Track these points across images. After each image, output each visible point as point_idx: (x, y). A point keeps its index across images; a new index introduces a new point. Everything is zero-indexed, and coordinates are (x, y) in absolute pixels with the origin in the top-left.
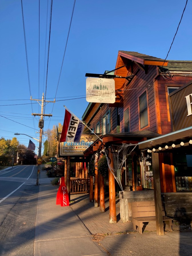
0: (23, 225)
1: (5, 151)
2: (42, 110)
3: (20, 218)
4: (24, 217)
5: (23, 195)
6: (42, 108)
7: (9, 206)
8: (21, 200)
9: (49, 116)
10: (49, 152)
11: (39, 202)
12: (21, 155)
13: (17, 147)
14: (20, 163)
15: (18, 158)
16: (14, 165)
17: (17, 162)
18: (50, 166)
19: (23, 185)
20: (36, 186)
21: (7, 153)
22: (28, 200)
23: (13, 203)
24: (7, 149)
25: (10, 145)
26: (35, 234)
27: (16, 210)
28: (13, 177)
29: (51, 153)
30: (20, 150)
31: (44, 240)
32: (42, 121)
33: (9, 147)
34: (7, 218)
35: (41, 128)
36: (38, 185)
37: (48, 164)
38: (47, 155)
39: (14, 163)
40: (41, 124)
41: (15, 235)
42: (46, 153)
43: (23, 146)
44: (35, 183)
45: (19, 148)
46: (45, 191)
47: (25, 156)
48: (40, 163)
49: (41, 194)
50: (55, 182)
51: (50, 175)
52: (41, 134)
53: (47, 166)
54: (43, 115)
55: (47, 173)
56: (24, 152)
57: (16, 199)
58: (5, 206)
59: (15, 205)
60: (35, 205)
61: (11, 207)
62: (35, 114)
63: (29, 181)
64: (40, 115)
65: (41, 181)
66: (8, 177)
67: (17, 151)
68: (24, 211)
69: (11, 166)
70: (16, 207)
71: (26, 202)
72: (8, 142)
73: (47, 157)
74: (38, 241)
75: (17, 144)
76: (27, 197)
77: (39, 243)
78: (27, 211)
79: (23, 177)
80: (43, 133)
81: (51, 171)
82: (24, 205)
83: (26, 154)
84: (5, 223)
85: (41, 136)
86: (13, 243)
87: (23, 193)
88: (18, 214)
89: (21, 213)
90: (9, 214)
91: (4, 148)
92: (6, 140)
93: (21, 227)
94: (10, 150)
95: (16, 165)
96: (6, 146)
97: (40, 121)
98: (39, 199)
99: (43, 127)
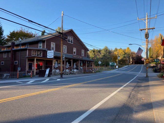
0: (143, 99)
1: (123, 56)
2: (147, 26)
3: (139, 96)
4: (142, 95)
5: (138, 82)
6: (147, 24)
7: (132, 88)
8: (138, 85)
9: (152, 29)
10: (153, 55)
11: (151, 88)
12: (133, 58)
13: (130, 53)
14: (133, 63)
15: (131, 60)
16: (129, 65)
17: (131, 62)
18: (155, 65)
19: (137, 76)
20: (146, 77)
21: (124, 57)
22: (143, 85)
23: (134, 86)
24: (124, 55)
25: (126, 52)
26: (152, 106)
27: (136, 91)
28: (130, 71)
29: (154, 56)
30: (132, 55)
31: (160, 111)
32: (147, 33)
33: (125, 54)
34: (132, 94)
35: (147, 38)
36: (148, 77)
37: (153, 64)
38: (151, 57)
39: (129, 63)
40: (147, 36)
41: (139, 105)
42: (150, 56)
43: (134, 52)
44: (145, 76)
45: (131, 54)
46: (153, 81)
47: (135, 59)
48: (148, 62)
49: (151, 83)
50: (161, 76)
51: (156, 71)
52: (147, 43)
53: (152, 65)
54: (148, 29)
55: (153, 70)
56: (135, 56)
57: (134, 84)
58: (129, 87)
59: (135, 88)
60: (148, 89)
61: (133, 89)
62: (141, 29)
63: (141, 74)
64: (146, 30)
65: (149, 74)
66: (127, 72)
67: (130, 56)
68: (142, 92)
69: (128, 65)
70: (136, 89)
71: (141, 86)
72: (124, 51)
73: (151, 59)
74: (156, 111)
75: (130, 51)
76: (142, 84)
77: (157, 112)
78: (143, 92)
79: (136, 72)
80: (148, 42)
81: (156, 68)
82: (141, 88)
83: (136, 57)
84: (131, 97)
85: (147, 44)
86: (139, 108)
87: (138, 81)
88: (138, 93)
89: (140, 93)
90: (132, 92)
91: (122, 54)
92: (123, 49)
93: (142, 100)
94: (126, 55)
95: (131, 64)
96: (123, 53)
97: (146, 33)
98: (151, 86)
99: (148, 38)
